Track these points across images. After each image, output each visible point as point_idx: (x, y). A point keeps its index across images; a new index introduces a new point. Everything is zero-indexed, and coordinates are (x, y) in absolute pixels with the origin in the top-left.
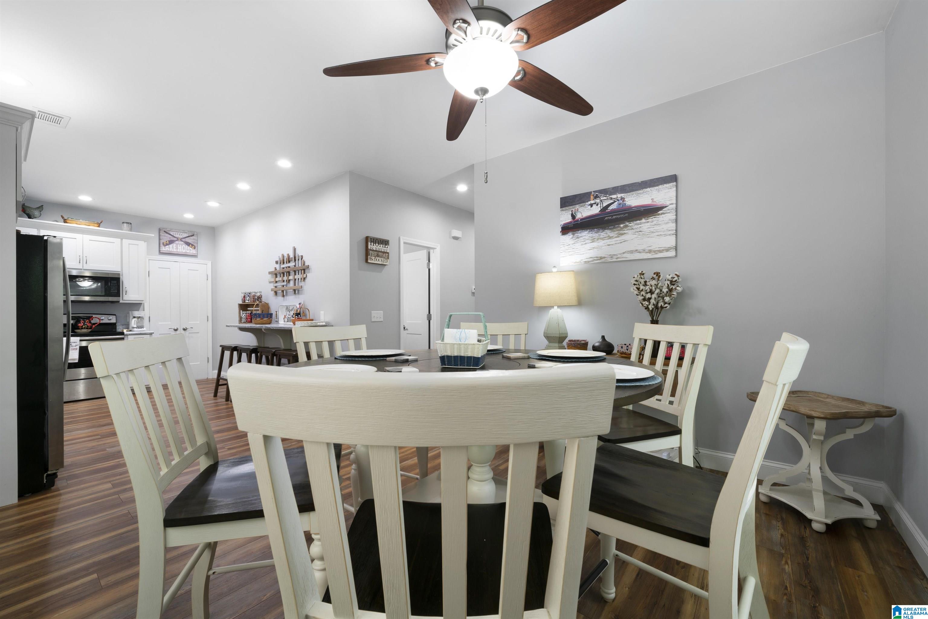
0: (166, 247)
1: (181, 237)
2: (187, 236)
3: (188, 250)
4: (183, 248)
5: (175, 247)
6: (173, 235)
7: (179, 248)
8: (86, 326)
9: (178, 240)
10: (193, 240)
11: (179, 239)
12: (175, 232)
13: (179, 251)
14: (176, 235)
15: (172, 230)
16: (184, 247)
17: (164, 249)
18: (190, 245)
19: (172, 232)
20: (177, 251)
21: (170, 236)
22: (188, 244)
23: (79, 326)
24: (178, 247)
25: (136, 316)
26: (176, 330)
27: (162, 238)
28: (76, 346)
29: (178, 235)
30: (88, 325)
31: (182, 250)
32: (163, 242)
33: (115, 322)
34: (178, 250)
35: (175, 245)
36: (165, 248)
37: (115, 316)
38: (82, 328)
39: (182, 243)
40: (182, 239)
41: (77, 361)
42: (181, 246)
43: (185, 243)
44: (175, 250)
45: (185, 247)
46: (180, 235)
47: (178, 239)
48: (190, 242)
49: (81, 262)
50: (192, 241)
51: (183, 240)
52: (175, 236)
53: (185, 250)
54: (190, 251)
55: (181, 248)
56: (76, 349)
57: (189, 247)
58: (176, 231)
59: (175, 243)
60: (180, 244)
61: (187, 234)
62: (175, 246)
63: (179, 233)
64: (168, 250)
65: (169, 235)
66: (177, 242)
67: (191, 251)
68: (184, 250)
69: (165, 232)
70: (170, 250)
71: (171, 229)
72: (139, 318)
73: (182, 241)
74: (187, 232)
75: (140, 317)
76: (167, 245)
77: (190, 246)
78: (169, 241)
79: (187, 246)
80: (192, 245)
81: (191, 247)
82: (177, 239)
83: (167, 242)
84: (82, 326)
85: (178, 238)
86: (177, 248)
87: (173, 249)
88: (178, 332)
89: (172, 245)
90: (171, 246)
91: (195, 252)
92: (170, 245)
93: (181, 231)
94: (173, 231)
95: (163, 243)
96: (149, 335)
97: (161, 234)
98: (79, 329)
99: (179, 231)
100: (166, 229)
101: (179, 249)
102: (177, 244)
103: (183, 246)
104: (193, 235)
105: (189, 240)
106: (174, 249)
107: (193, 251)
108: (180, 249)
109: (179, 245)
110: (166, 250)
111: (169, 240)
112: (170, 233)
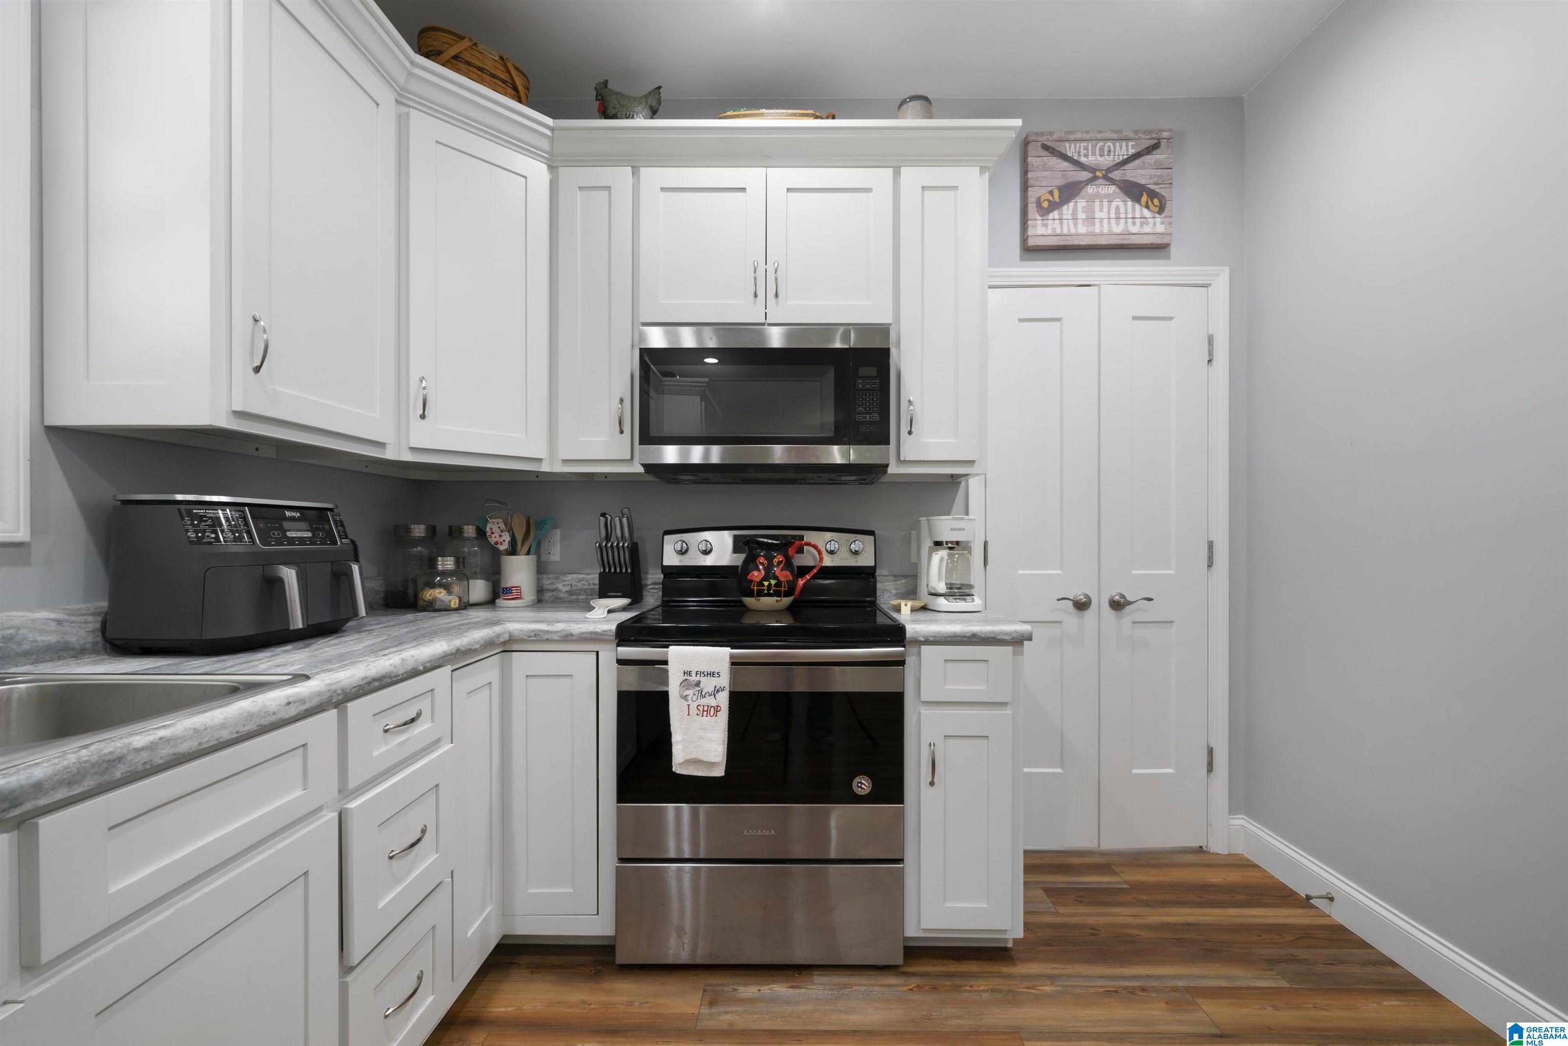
0: (1051, 216)
1: (1107, 161)
2: (1132, 151)
3: (1134, 224)
4: (1113, 215)
5: (1082, 215)
6: (1075, 158)
7: (1098, 215)
8: (773, 582)
9: (1095, 178)
10: (1153, 172)
11: (1098, 174)
12: (1082, 145)
13: (1097, 230)
14: (1086, 156)
15: (1072, 137)
16: (1118, 208)
17: (1041, 230)
18: (1142, 195)
19: (1073, 145)
20: (1091, 229)
21: (1065, 165)
22: (1133, 191)
23: (751, 581)
24: (1093, 212)
25: (944, 538)
26: (1081, 606)
27: (1037, 179)
28: (717, 691)
29: (1094, 154)
30: (782, 579)
31: (1109, 223)
32: (1039, 198)
33: (873, 564)
34: (1094, 224)
35: (1084, 204)
36: (1046, 225)
37: (872, 537)
38: (760, 594)
39: (1113, 188)
40: (1109, 170)
41: (719, 772)
42: (1105, 204)
43: (1120, 188)
44: (1082, 229)
45: (1122, 210)
46: (1101, 155)
47: (1096, 175)
48: (1143, 182)
49: (761, 294)
50: (1151, 177)
51: (1116, 175)
52: (1083, 160)
53: (1122, 221)
54: (1142, 224)
55: (1104, 215)
56: (717, 709)
57: (1137, 206)
58: (1088, 136)
59: (1083, 193)
60: (1101, 197)
61: (1130, 144)
62: (1085, 210)
63: (1101, 144)
64: (1058, 231)
65: (1059, 160)
66: (1090, 189)
67: (1148, 224)
68: (1118, 224)
69: (1045, 147)
70: (1065, 231)
71: (1071, 133)
72: (954, 546)
73: (1112, 182)
74: (1133, 135)
75: (957, 543)
76: (1054, 206)
77: (1144, 198)
78: (1060, 189)
79: (1130, 203)
80: (1153, 194)
81: (1147, 207)
82: (1091, 175)
83: (1051, 193)
84: (760, 584)
85: (1092, 170)
86: (1091, 219)
87: (1075, 225)
88: (1090, 614)
89: (1071, 204)
90: (1067, 210)
91: (1160, 229)
92: (1065, 208)
93: (1109, 135)
94: (1076, 140)
95: (1039, 203)
96: (1010, 649)
97: (1029, 159)
98: (750, 594)
99: (1099, 136)
100: (1051, 134)
101: (1097, 221)
102: (1091, 199)
103: (1114, 205)
104: (1156, 146)
105: (1138, 173)
106: (1080, 222)
107: (1155, 224)
108: (1101, 220)
109: (1097, 204)
110: (1049, 232)
111: (1060, 182)
112: (1063, 151)
